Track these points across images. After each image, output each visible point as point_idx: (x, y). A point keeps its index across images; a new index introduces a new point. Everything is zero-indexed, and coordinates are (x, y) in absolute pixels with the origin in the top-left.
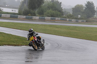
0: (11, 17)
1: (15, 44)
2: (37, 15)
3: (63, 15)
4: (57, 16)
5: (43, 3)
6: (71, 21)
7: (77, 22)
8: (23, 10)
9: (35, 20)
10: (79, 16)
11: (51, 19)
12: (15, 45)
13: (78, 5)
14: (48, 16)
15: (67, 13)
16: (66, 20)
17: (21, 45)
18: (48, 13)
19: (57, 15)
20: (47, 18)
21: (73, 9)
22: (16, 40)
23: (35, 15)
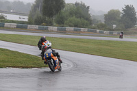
0: (18, 27)
1: (23, 65)
2: (55, 24)
3: (91, 24)
4: (83, 26)
5: (64, 7)
6: (102, 33)
7: (111, 35)
8: (35, 17)
9: (52, 32)
10: (114, 26)
11: (75, 30)
12: (23, 67)
13: (113, 10)
14: (71, 26)
15: (98, 22)
16: (96, 32)
17: (32, 67)
18: (71, 22)
19: (83, 24)
20: (68, 29)
21: (106, 16)
22: (24, 59)
23: (52, 25)
